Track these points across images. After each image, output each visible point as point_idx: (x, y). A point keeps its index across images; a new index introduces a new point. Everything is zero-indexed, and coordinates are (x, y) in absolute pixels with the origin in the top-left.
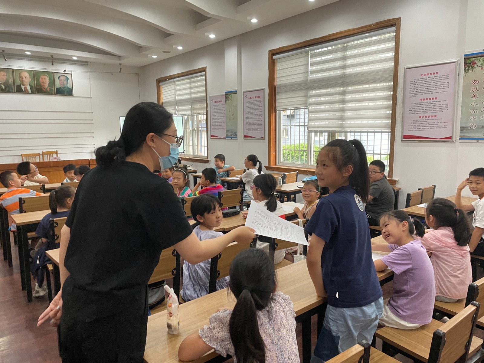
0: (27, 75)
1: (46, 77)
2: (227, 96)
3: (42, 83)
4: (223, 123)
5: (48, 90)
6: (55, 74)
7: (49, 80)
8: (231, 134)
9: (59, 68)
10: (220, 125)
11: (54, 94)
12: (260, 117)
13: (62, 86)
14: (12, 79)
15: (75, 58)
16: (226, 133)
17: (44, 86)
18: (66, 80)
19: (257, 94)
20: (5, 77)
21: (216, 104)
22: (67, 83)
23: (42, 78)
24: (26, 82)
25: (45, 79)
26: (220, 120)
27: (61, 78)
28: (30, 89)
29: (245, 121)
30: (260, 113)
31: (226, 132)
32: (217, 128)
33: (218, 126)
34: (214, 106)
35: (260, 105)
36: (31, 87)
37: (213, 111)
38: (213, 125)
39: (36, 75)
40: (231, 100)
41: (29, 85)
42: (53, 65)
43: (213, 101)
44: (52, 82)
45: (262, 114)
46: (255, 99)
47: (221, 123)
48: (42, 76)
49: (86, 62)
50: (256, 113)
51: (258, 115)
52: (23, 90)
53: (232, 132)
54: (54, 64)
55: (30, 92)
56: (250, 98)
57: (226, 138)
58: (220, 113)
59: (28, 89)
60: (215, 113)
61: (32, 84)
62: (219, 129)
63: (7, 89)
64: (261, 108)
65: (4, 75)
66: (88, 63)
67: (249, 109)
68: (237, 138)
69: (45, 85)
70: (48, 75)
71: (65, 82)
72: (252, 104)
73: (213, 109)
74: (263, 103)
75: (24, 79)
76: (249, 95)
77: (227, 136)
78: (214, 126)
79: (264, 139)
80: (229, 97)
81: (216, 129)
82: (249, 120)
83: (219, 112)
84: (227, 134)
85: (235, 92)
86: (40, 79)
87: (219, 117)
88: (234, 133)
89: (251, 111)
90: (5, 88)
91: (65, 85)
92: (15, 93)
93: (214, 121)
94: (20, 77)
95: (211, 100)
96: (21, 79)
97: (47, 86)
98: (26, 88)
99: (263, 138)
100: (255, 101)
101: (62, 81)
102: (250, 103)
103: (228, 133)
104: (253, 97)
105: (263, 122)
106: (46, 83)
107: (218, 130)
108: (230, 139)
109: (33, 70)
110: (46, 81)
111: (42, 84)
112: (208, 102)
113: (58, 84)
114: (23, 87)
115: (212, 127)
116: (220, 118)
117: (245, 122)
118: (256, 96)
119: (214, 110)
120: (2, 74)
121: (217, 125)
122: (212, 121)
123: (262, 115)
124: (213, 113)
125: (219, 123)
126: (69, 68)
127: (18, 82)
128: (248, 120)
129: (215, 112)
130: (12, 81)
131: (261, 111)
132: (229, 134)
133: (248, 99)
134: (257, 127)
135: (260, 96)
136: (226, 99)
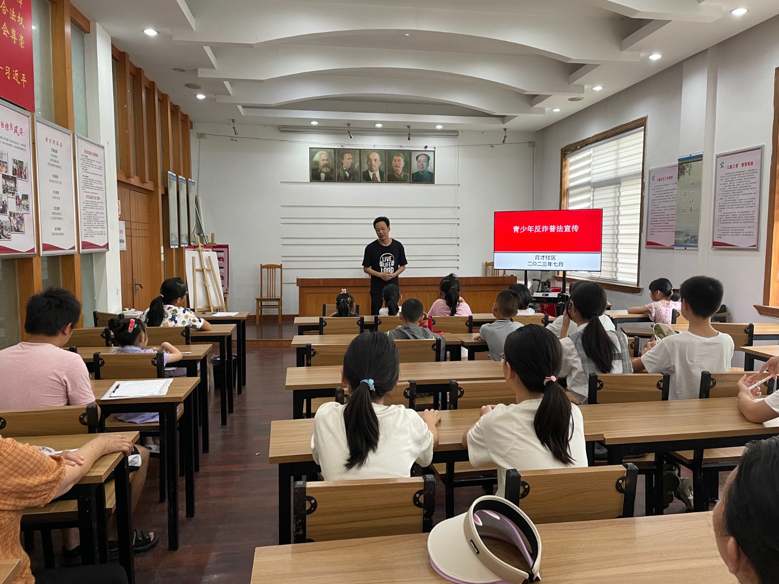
0: (376, 156)
1: (401, 158)
2: (681, 167)
3: (395, 166)
4: (670, 219)
5: (402, 176)
6: (413, 153)
7: (405, 161)
8: (686, 239)
9: (418, 144)
10: (666, 222)
11: (408, 182)
12: (751, 205)
13: (420, 170)
14: (359, 163)
15: (439, 127)
16: (675, 237)
17: (398, 171)
18: (427, 161)
19: (746, 158)
20: (351, 160)
21: (661, 183)
22: (428, 165)
23: (395, 160)
24: (375, 167)
25: (399, 161)
26: (667, 212)
27: (419, 158)
28: (379, 175)
29: (718, 214)
30: (750, 196)
31: (676, 234)
32: (660, 228)
33: (662, 225)
34: (656, 188)
35: (752, 181)
36: (381, 173)
37: (655, 196)
38: (653, 222)
39: (388, 155)
40: (689, 174)
41: (378, 171)
42: (409, 139)
43: (655, 178)
44: (408, 164)
45: (755, 198)
46: (740, 168)
47: (668, 219)
48: (395, 158)
49: (456, 131)
50: (741, 197)
51: (747, 200)
52: (371, 177)
53: (688, 235)
54: (411, 138)
55: (379, 180)
56: (731, 168)
57: (675, 248)
58: (667, 200)
59: (377, 176)
60: (658, 201)
61: (383, 170)
62: (664, 230)
63: (351, 179)
64: (753, 186)
65: (349, 159)
66: (458, 132)
67: (727, 189)
68: (697, 246)
69: (399, 169)
70: (404, 155)
71: (425, 164)
72: (735, 179)
73: (655, 193)
74: (757, 175)
75: (373, 162)
76: (729, 161)
77: (677, 244)
78: (653, 225)
79: (757, 250)
80: (686, 168)
81: (657, 230)
82: (727, 210)
83: (664, 197)
84: (676, 239)
85: (699, 158)
86: (393, 162)
87: (665, 207)
88: (692, 237)
89: (731, 192)
90: (350, 176)
91: (425, 168)
92: (360, 182)
93: (654, 215)
94: (369, 160)
95: (651, 176)
96: (369, 163)
97: (400, 170)
98: (374, 175)
99: (755, 248)
100: (742, 173)
101: (421, 163)
102: (730, 177)
103: (679, 237)
104: (737, 165)
105: (756, 215)
106: (399, 167)
107: (662, 232)
108: (684, 248)
109: (385, 149)
110: (400, 163)
111: (395, 168)
112: (646, 181)
113: (415, 167)
114: (371, 174)
115: (650, 226)
116: (667, 210)
117: (716, 216)
118: (744, 162)
119: (657, 196)
120: (348, 157)
121: (659, 222)
122: (651, 216)
123: (754, 200)
124: (653, 200)
125: (664, 219)
126: (431, 143)
127: (365, 167)
128: (724, 211)
129: (657, 198)
130: (358, 166)
131: (753, 191)
132: (681, 239)
133: (725, 170)
134: (743, 225)
135: (752, 163)
136: (679, 173)
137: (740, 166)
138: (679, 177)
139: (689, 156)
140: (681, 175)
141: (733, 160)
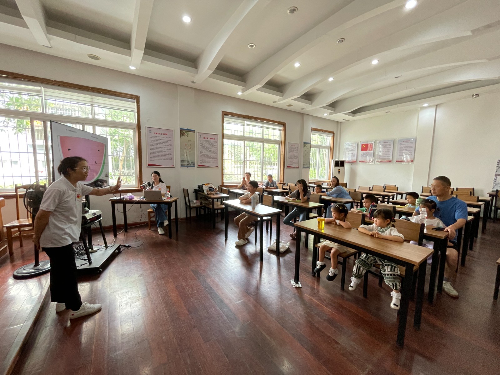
2: (182, 132)
4: (168, 154)
21: (157, 135)
26: (163, 150)
30: (214, 150)
32: (159, 157)
33: (161, 156)
34: (153, 137)
35: (214, 145)
37: (152, 141)
38: (152, 154)
40: (188, 137)
43: (151, 132)
47: (165, 154)
50: (210, 150)
53: (188, 162)
56: (205, 138)
58: (163, 144)
60: (156, 144)
64: (215, 147)
67: (203, 146)
68: (195, 167)
72: (207, 143)
76: (203, 136)
77: (182, 165)
80: (186, 133)
81: (157, 159)
82: (204, 154)
83: (161, 143)
84: (182, 163)
85: (193, 131)
87: (163, 148)
88: (191, 163)
89: (206, 147)
93: (153, 150)
95: (148, 130)
100: (210, 141)
102: (204, 142)
104: (207, 138)
107: (161, 159)
108: (187, 167)
112: (143, 131)
115: (149, 156)
118: (211, 138)
121: (158, 154)
122: (150, 151)
123: (216, 151)
124: (150, 143)
128: (202, 153)
129: (156, 142)
131: (215, 148)
132: (185, 163)
133: (202, 139)
134: (212, 159)
135: (214, 139)
136: (181, 135)
137: (209, 139)
138: (181, 136)
139: (186, 129)
140: (182, 136)
141: (206, 136)
